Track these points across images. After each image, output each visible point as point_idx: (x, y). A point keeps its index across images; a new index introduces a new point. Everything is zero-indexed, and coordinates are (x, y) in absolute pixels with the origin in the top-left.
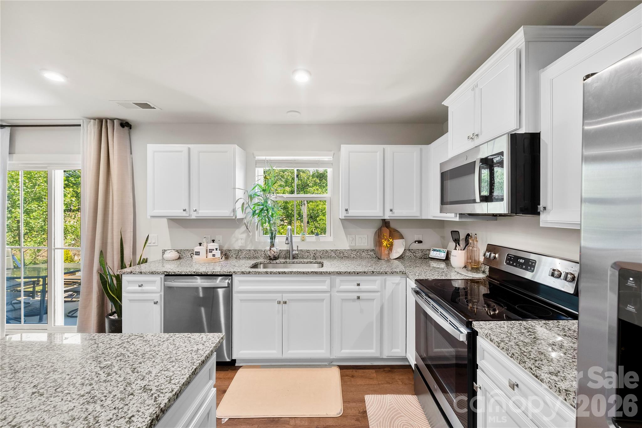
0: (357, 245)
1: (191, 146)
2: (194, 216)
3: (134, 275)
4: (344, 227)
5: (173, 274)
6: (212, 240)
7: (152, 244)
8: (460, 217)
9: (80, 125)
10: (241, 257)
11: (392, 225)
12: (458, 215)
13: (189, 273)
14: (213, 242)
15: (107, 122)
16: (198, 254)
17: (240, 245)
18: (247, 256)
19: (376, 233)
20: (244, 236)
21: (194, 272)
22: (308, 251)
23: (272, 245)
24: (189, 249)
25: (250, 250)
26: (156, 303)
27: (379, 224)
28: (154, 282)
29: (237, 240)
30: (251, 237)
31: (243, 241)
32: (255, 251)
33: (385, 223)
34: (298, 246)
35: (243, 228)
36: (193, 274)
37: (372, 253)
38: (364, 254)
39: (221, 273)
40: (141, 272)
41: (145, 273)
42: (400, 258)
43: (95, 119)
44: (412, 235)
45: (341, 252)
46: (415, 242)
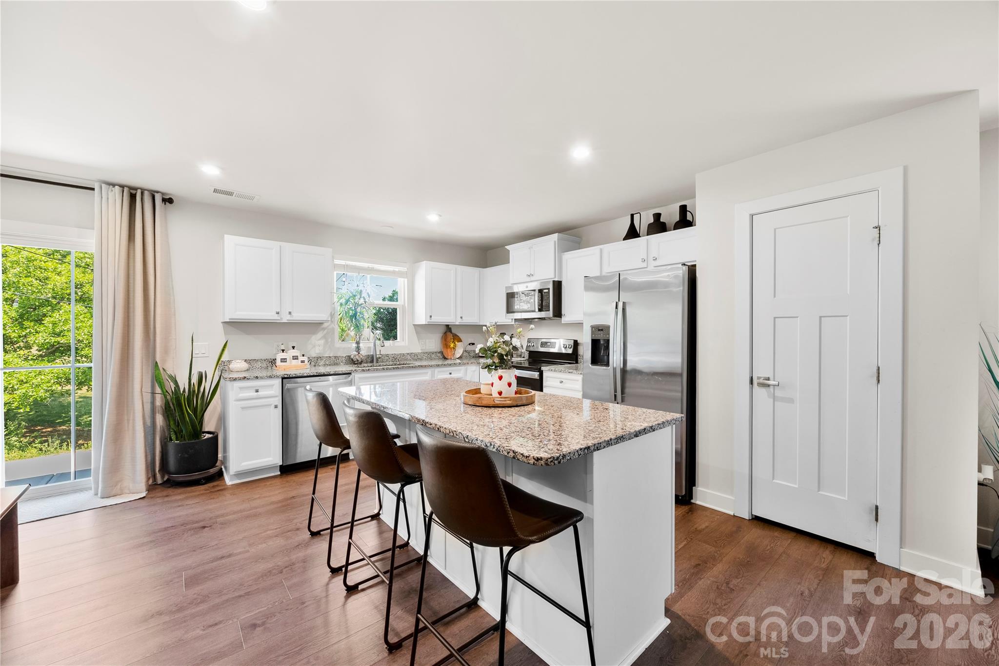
0: (427, 348)
1: (283, 244)
2: (285, 318)
3: (248, 381)
4: (417, 333)
5: (294, 376)
6: (282, 350)
7: (200, 355)
8: (515, 322)
9: (93, 189)
10: (320, 364)
11: (453, 331)
12: (513, 320)
13: (312, 374)
14: (283, 352)
15: (142, 194)
16: (285, 360)
17: (317, 351)
18: (327, 363)
19: (442, 336)
20: (322, 342)
21: (317, 373)
22: (387, 355)
23: (358, 349)
24: (256, 359)
25: (330, 357)
26: (276, 407)
27: (443, 329)
28: (272, 385)
29: (314, 346)
30: (329, 343)
31: (321, 348)
32: (335, 357)
33: (448, 328)
34: (380, 351)
35: (320, 334)
36: (315, 374)
37: (439, 355)
38: (433, 356)
39: (343, 372)
40: (257, 377)
41: (262, 378)
42: (460, 358)
43: (122, 187)
44: (466, 338)
45: (416, 355)
46: (470, 344)
